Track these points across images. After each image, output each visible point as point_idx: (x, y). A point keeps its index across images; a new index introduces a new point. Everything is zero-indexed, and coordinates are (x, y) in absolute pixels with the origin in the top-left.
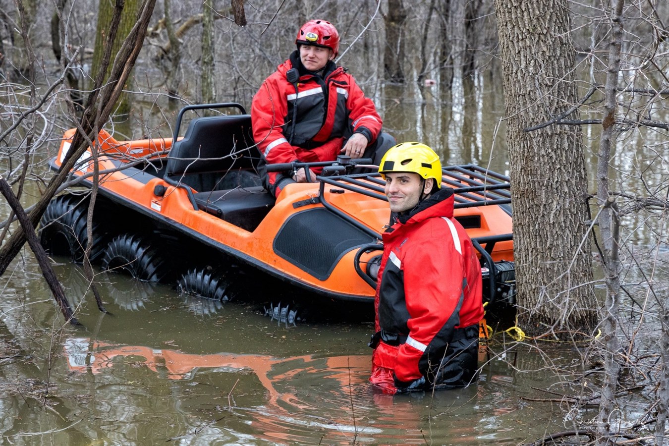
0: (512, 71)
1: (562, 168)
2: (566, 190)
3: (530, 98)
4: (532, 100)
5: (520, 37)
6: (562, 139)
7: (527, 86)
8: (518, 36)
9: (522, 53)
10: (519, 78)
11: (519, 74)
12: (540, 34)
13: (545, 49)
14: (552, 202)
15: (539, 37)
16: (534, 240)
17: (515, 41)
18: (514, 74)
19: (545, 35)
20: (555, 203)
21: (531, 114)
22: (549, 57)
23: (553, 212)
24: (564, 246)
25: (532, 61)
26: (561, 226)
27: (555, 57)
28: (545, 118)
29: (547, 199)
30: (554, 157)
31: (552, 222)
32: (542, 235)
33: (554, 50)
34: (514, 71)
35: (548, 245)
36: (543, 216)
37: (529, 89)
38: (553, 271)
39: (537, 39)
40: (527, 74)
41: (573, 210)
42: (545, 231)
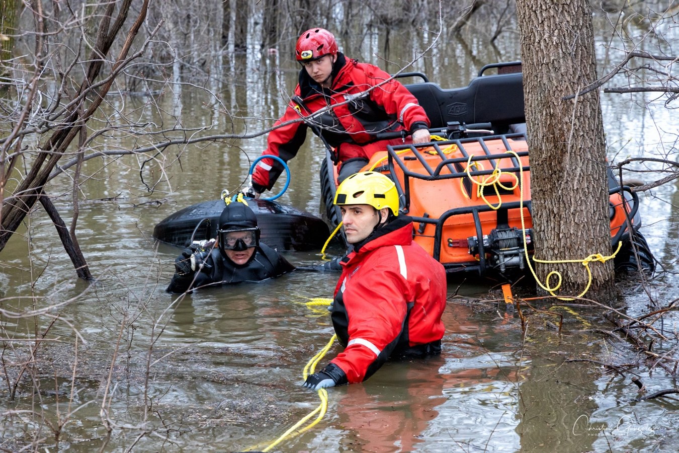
0: (534, 40)
1: (585, 135)
2: (589, 156)
3: (554, 67)
4: (557, 70)
5: (544, 7)
6: (585, 107)
7: (551, 55)
8: (541, 6)
9: (546, 23)
10: (542, 47)
11: (542, 43)
12: (564, 4)
13: (569, 19)
14: (576, 169)
15: (563, 7)
16: (557, 205)
17: (538, 12)
18: (536, 44)
19: (569, 6)
20: (579, 169)
21: (554, 82)
22: (573, 27)
23: (576, 178)
24: (587, 212)
25: (557, 31)
26: (585, 192)
27: (578, 26)
28: (569, 86)
29: (571, 165)
30: (578, 124)
31: (575, 188)
32: (566, 201)
33: (578, 20)
34: (537, 41)
35: (572, 211)
36: (567, 182)
37: (552, 58)
38: (577, 236)
39: (561, 9)
40: (551, 44)
41: (595, 176)
42: (569, 197)
